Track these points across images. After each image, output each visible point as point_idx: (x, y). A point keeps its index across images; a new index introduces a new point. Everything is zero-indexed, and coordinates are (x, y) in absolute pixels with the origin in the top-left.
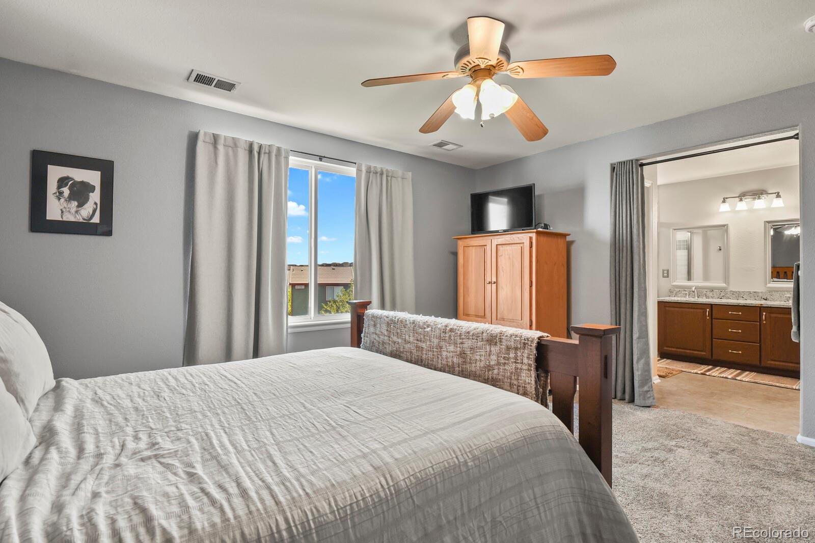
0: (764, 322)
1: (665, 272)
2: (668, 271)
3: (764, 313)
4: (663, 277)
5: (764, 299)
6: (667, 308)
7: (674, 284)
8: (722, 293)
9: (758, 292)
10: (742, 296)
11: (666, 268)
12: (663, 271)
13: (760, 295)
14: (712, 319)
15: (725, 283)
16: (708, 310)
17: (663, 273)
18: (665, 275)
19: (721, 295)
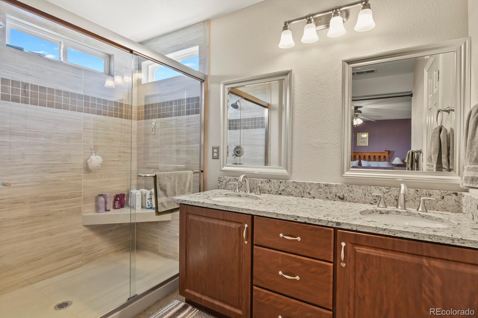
0: (344, 265)
1: (215, 150)
2: (218, 148)
3: (343, 244)
4: (213, 158)
5: (339, 198)
6: (191, 217)
7: (225, 168)
8: (282, 185)
9: (331, 186)
10: (308, 191)
11: (216, 145)
12: (213, 148)
13: (334, 190)
14: (252, 245)
15: (287, 169)
16: (246, 226)
17: (213, 153)
18: (215, 155)
19: (281, 189)
